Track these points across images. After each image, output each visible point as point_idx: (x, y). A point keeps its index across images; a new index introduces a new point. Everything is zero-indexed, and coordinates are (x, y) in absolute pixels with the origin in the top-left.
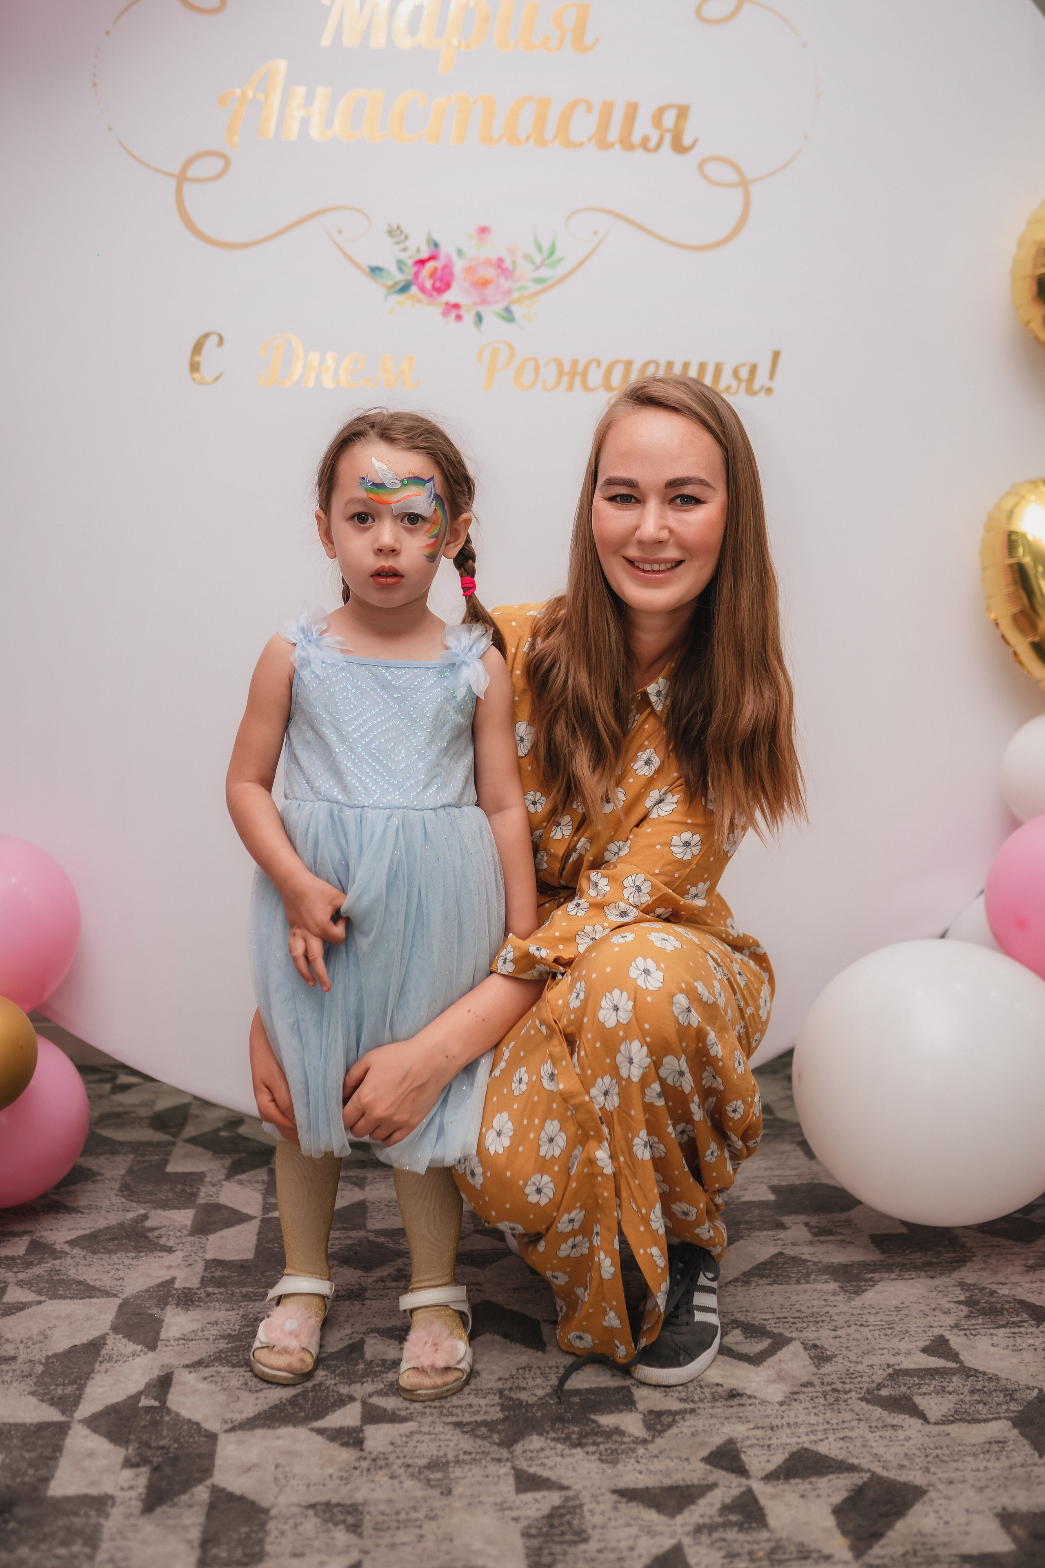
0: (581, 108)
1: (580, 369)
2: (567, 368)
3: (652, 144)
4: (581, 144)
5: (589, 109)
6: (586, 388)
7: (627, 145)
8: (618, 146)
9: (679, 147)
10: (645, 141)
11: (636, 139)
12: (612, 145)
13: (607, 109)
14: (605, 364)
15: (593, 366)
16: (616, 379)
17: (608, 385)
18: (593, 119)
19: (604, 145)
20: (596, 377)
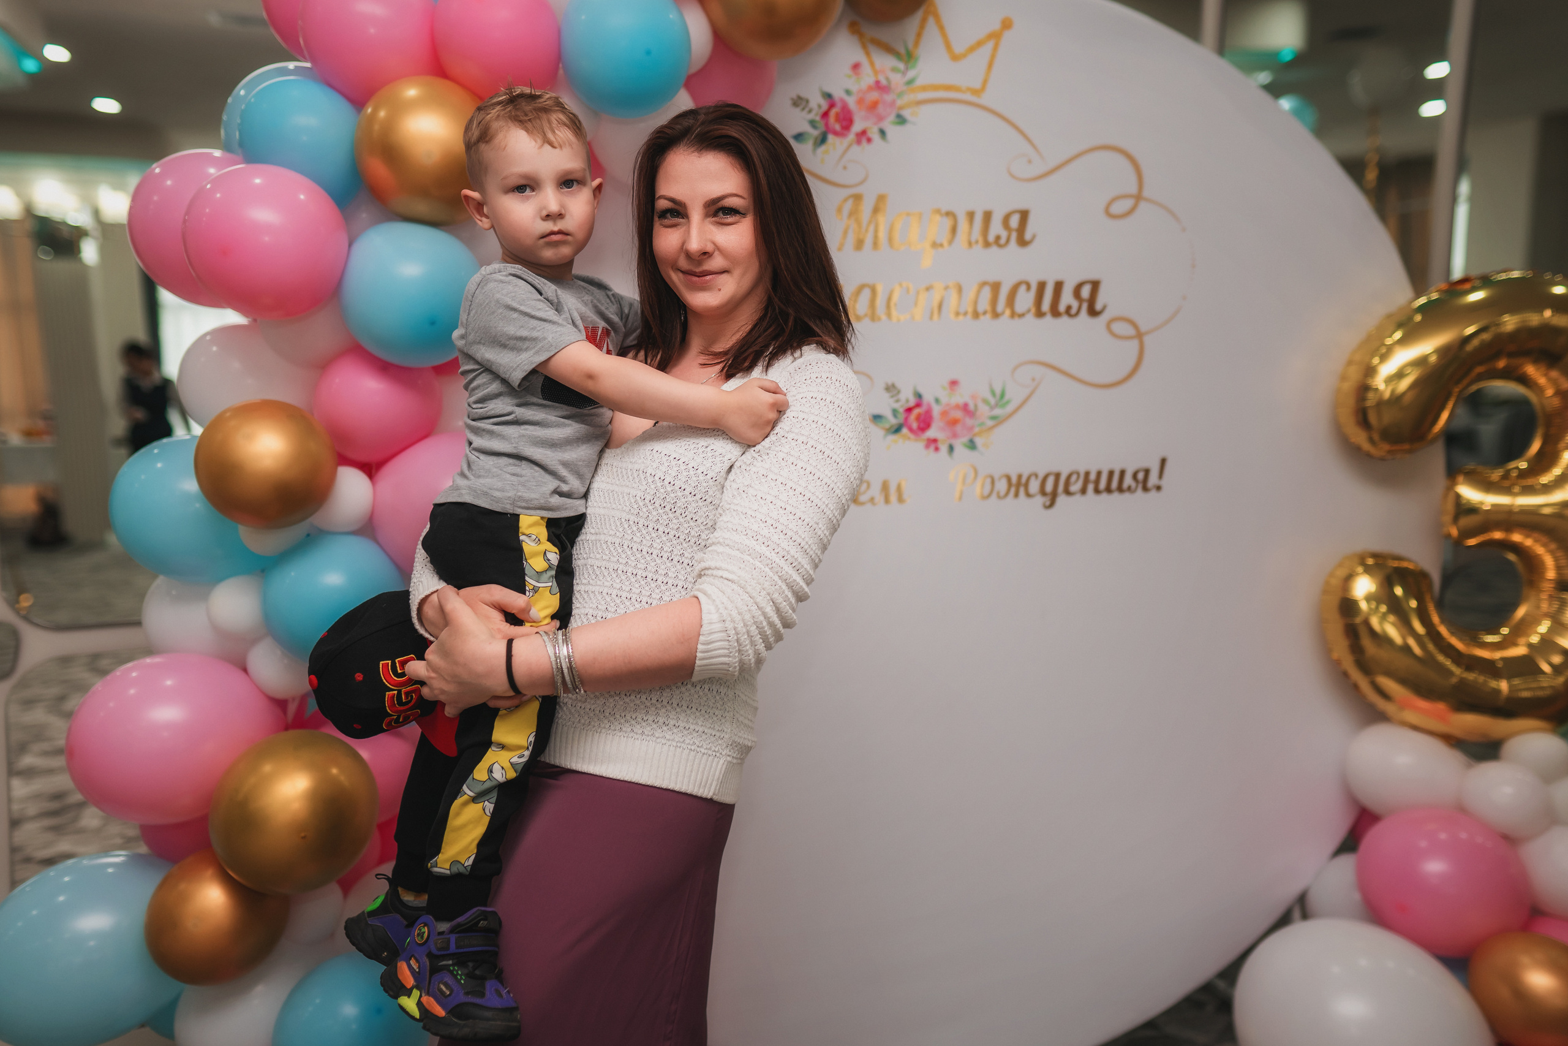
0: (1023, 288)
1: (1024, 480)
2: (1014, 481)
3: (1074, 311)
4: (1024, 314)
5: (1028, 288)
6: (1028, 495)
7: (1055, 313)
8: (1049, 315)
9: (1093, 312)
10: (1068, 309)
11: (1062, 308)
12: (1045, 315)
13: (1042, 286)
14: (1040, 477)
16: (1049, 487)
17: (1043, 492)
18: (1032, 295)
19: (1040, 314)
20: (1034, 486)
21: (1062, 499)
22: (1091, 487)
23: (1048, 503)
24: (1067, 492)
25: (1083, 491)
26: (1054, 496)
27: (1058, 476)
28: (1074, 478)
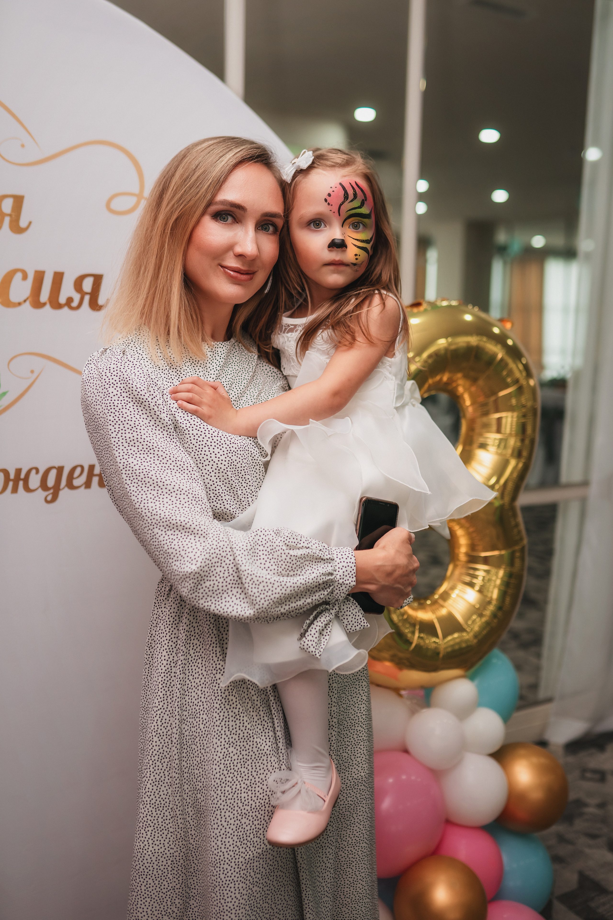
0: (19, 276)
1: (22, 476)
2: (12, 476)
3: (75, 304)
4: (19, 304)
5: (25, 277)
6: (27, 489)
7: (56, 305)
8: (48, 307)
9: (95, 305)
10: (70, 300)
11: (62, 300)
12: (44, 304)
13: (39, 277)
14: (41, 472)
15: (34, 472)
16: (51, 482)
17: (44, 485)
18: (28, 285)
19: (37, 304)
20: (35, 481)
21: (65, 493)
22: (95, 480)
23: (49, 498)
24: (70, 486)
25: (88, 484)
26: (56, 489)
27: (60, 470)
28: (78, 471)
